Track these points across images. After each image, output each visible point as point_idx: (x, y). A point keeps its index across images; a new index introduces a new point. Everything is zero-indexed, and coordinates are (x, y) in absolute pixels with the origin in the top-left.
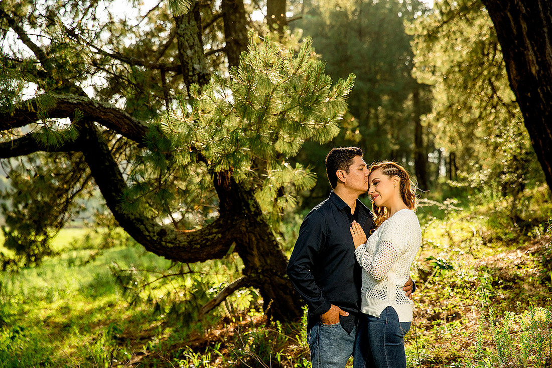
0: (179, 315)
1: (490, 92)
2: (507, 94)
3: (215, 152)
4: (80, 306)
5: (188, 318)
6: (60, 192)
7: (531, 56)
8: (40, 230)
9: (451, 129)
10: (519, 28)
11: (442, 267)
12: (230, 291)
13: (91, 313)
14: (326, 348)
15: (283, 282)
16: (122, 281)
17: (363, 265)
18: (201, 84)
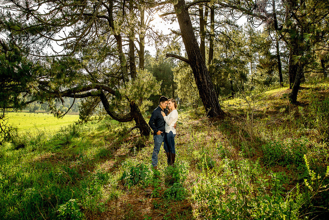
0: (120, 135)
1: (190, 85)
2: (194, 85)
3: (131, 97)
4: (96, 132)
5: (123, 135)
6: (92, 106)
7: (200, 77)
8: (87, 115)
9: (182, 93)
10: (198, 70)
11: (179, 124)
12: (132, 129)
13: (99, 134)
14: (158, 140)
15: (145, 127)
16: (108, 126)
17: (166, 122)
18: (127, 82)
